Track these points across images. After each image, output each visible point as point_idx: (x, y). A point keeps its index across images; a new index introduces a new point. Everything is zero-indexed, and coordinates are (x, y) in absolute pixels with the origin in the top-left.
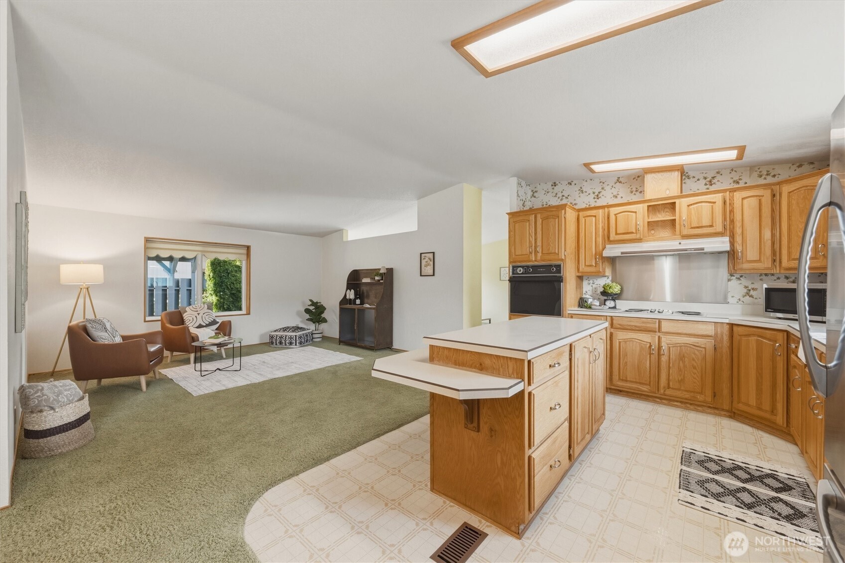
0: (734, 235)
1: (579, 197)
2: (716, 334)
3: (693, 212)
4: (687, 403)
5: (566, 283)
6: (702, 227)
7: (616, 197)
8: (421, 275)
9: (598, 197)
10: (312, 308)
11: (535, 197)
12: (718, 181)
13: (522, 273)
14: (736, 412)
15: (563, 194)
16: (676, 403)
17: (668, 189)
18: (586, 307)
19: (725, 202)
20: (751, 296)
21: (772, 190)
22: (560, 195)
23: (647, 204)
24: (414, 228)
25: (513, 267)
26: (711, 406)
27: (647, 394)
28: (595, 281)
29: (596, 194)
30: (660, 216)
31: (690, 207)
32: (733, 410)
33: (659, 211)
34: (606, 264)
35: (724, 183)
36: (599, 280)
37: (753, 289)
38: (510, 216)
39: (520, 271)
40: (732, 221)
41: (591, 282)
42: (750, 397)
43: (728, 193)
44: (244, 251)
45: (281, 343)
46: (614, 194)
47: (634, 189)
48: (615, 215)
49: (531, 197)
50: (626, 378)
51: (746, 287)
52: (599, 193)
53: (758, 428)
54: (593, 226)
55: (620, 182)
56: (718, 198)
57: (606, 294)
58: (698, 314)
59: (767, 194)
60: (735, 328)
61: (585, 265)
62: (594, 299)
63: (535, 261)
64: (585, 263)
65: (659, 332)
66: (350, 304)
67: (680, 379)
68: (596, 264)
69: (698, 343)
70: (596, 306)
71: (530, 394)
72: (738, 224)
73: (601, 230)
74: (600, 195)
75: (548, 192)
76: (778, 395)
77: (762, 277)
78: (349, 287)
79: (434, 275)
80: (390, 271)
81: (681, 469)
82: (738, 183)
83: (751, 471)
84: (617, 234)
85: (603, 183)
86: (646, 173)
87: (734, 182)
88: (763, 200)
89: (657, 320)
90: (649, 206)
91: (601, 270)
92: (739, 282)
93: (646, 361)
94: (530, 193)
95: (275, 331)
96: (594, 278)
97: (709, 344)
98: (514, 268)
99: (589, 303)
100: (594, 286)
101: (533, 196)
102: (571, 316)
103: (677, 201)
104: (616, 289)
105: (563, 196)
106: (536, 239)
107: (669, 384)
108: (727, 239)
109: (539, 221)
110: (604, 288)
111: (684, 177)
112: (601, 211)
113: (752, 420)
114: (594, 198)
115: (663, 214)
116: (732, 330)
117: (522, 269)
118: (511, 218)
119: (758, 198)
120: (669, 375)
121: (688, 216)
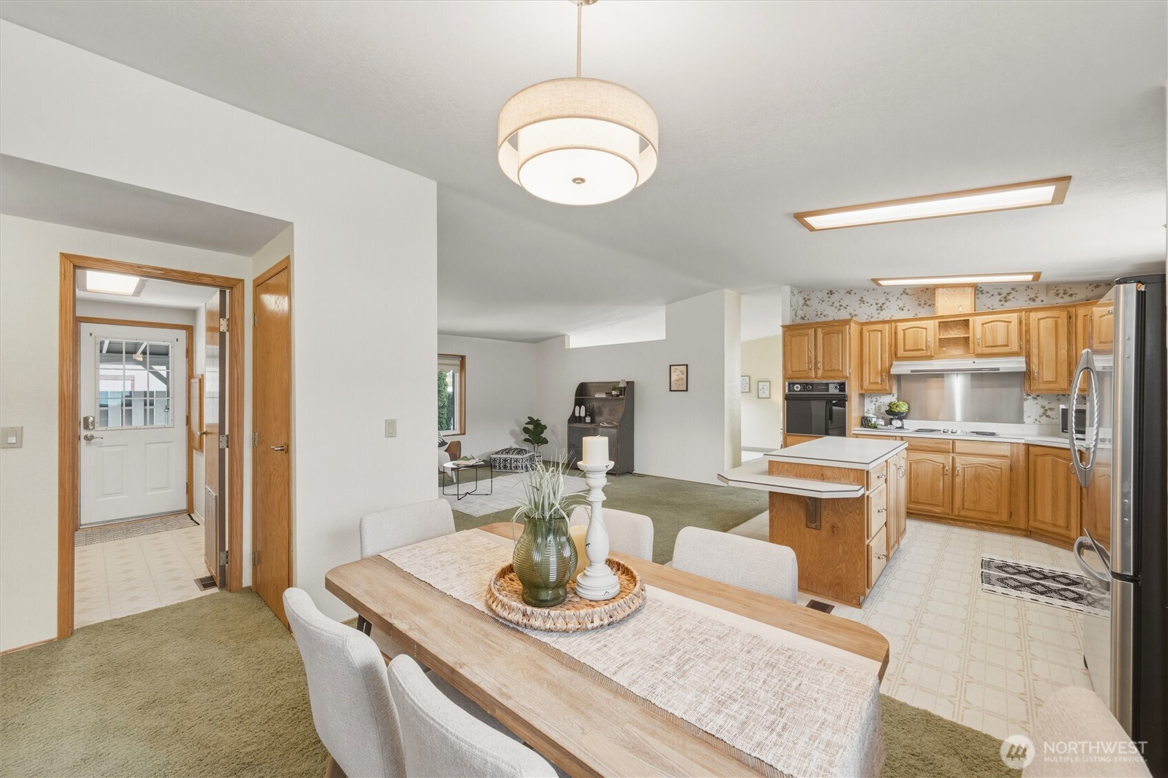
0: (1030, 355)
1: (860, 307)
2: (1012, 454)
3: (987, 331)
4: (983, 523)
5: (851, 401)
6: (997, 346)
7: (902, 309)
8: (670, 391)
9: (881, 308)
10: (531, 427)
11: (807, 305)
12: (1014, 298)
13: (800, 391)
14: (1032, 530)
15: (841, 303)
16: (971, 524)
17: (961, 306)
18: (870, 427)
19: (1020, 322)
20: (1048, 416)
21: (1068, 312)
22: (837, 304)
23: (937, 321)
24: (662, 336)
25: (789, 384)
26: (1007, 525)
27: (939, 515)
28: (878, 398)
29: (879, 305)
30: (952, 333)
31: (985, 325)
32: (1030, 529)
33: (951, 328)
34: (893, 381)
35: (1020, 302)
36: (883, 397)
37: (1050, 409)
38: (786, 329)
39: (797, 388)
40: (1028, 341)
41: (874, 399)
42: (1045, 515)
43: (1024, 313)
44: (458, 362)
45: (505, 467)
46: (900, 306)
47: (923, 302)
48: (903, 330)
49: (803, 306)
50: (918, 499)
51: (1043, 407)
52: (883, 304)
53: (1053, 545)
54: (877, 342)
55: (907, 294)
56: (1014, 317)
57: (892, 414)
58: (993, 434)
59: (1064, 315)
60: (1031, 448)
61: (870, 382)
62: (878, 418)
63: (816, 378)
64: (870, 379)
65: (953, 452)
66: (580, 422)
67: (975, 499)
68: (881, 381)
69: (992, 463)
70: (882, 425)
71: (868, 497)
72: (1034, 344)
73: (887, 346)
74: (884, 307)
75: (823, 301)
76: (1072, 511)
77: (1059, 397)
78: (579, 402)
79: (687, 390)
80: (630, 384)
81: (982, 572)
82: (1034, 300)
83: (1045, 573)
84: (905, 350)
85: (888, 294)
86: (937, 288)
87: (1030, 299)
88: (1059, 320)
89: (951, 441)
90: (940, 322)
91: (887, 388)
92: (1035, 401)
93: (939, 481)
94: (801, 301)
95: (497, 453)
96: (877, 396)
97: (1005, 463)
98: (791, 385)
99: (873, 422)
100: (877, 404)
101: (805, 304)
102: (857, 436)
103: (971, 319)
104: (903, 408)
105: (841, 306)
106: (816, 355)
107: (963, 504)
108: (1023, 359)
109: (820, 335)
110: (890, 407)
111: (977, 292)
112: (887, 326)
113: (1048, 537)
114: (877, 310)
115: (956, 331)
116: (1028, 450)
117: (799, 386)
118: (786, 331)
119: (1054, 319)
120: (964, 496)
121: (982, 334)
